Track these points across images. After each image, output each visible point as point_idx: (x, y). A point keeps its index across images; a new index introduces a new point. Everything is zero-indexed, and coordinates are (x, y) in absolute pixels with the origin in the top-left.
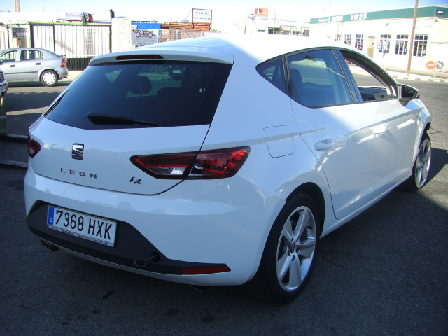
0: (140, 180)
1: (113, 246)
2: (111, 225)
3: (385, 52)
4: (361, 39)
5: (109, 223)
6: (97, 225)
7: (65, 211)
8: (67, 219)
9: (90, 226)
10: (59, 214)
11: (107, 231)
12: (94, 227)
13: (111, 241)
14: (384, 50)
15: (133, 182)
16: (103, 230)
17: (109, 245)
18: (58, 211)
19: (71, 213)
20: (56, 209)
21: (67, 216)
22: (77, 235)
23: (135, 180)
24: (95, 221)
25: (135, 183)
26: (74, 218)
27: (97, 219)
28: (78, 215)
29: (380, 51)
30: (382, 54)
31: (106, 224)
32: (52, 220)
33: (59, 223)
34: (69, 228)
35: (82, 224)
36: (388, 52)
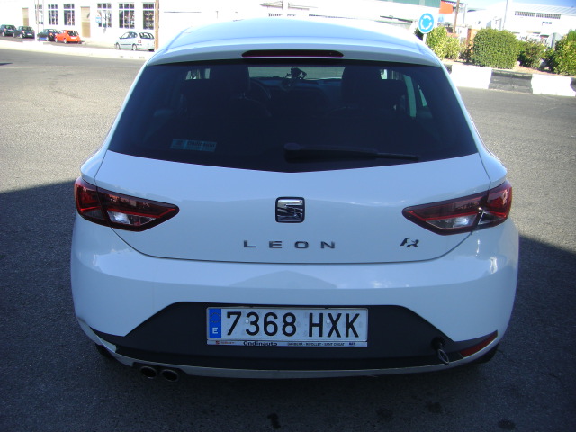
0: (417, 241)
1: (366, 345)
2: (357, 316)
3: (105, 26)
4: (71, 9)
5: (352, 313)
6: (327, 321)
7: (246, 311)
8: (254, 323)
9: (312, 325)
10: (234, 317)
11: (349, 325)
12: (320, 325)
13: (361, 339)
14: (103, 22)
15: (406, 245)
16: (341, 326)
17: (357, 345)
18: (229, 315)
19: (262, 313)
20: (224, 311)
21: (253, 318)
22: (286, 344)
23: (409, 242)
24: (321, 315)
25: (408, 246)
26: (270, 318)
27: (326, 312)
28: (280, 313)
29: (100, 25)
30: (102, 28)
31: (348, 316)
32: (219, 330)
33: (236, 332)
34: (262, 337)
35: (292, 324)
36: (110, 25)
